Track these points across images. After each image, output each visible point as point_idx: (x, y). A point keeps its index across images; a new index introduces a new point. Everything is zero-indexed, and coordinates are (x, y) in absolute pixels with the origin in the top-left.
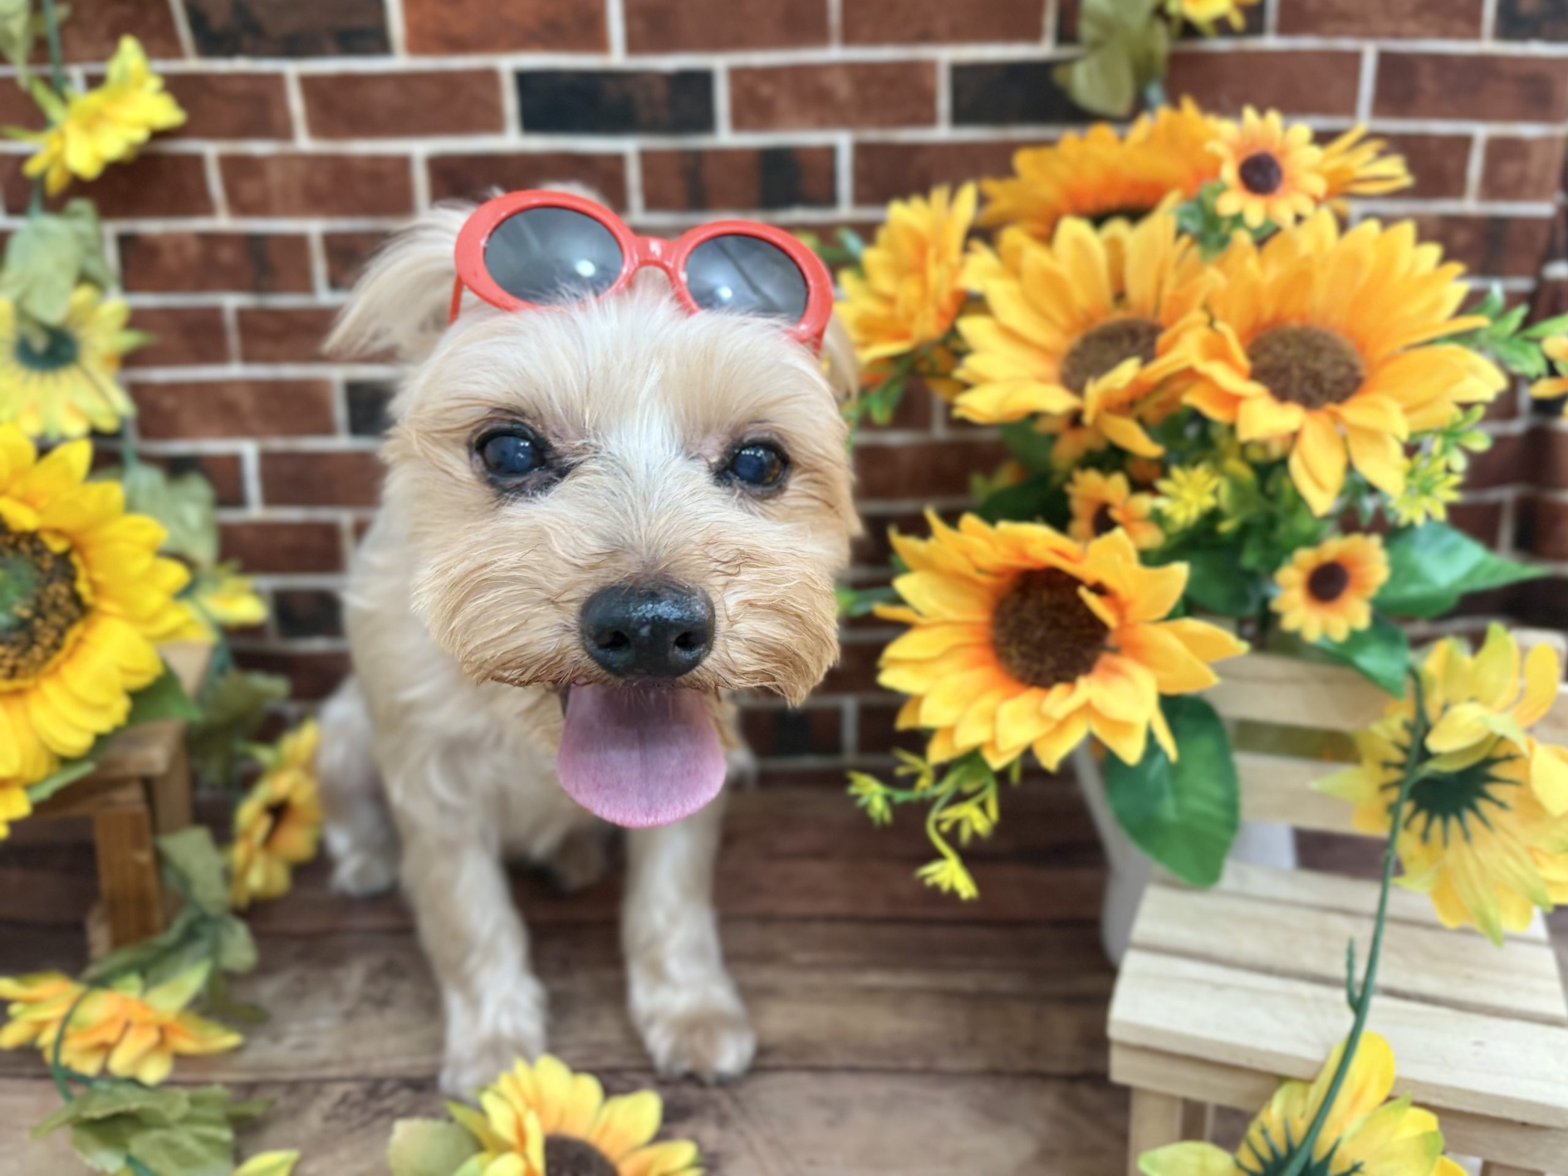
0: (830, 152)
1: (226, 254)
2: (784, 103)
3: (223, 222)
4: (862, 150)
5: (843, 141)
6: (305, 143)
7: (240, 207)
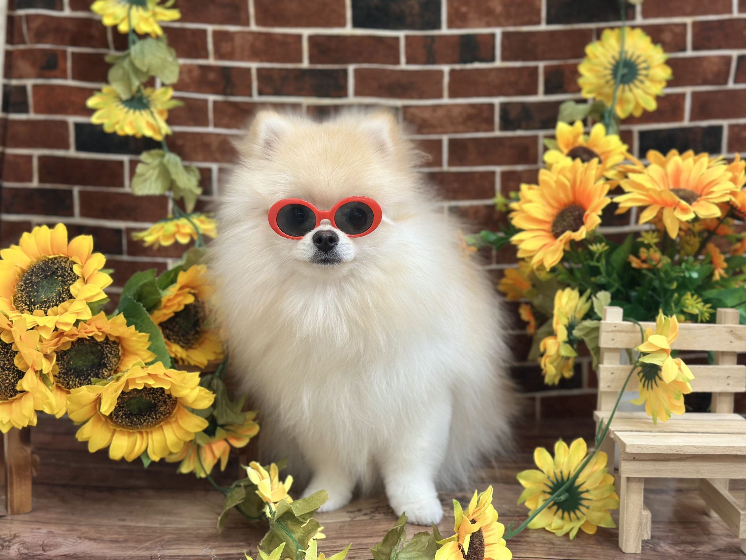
0: (493, 36)
1: (212, 76)
2: (471, 15)
3: (211, 61)
4: (506, 35)
5: (498, 31)
6: (253, 27)
7: (219, 56)
